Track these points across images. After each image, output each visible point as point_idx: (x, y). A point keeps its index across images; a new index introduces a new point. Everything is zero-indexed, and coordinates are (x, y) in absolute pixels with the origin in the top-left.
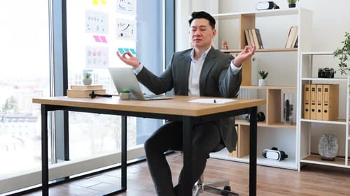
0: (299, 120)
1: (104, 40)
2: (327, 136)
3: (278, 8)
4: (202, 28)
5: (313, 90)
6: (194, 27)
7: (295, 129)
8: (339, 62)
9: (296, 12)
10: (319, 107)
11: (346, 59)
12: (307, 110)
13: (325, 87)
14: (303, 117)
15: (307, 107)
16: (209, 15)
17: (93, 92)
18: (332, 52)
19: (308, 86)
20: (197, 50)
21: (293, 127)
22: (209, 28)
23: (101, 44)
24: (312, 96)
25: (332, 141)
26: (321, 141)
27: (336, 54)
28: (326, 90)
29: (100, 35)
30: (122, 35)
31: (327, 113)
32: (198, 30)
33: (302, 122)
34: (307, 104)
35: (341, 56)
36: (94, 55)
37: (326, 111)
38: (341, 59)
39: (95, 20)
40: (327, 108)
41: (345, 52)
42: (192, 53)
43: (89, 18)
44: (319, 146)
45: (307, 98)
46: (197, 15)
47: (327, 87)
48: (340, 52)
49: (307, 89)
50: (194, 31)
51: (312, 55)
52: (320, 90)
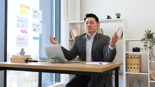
0: (125, 73)
1: (26, 32)
2: (138, 80)
3: (111, 18)
4: (91, 22)
5: (131, 58)
6: (87, 22)
7: (123, 77)
8: (144, 44)
9: (122, 21)
10: (134, 66)
11: (147, 42)
12: (128, 68)
13: (137, 56)
14: (126, 71)
15: (128, 66)
16: (95, 15)
17: (27, 59)
18: (140, 40)
19: (128, 56)
20: (89, 34)
21: (122, 76)
22: (95, 23)
23: (24, 34)
24: (131, 61)
25: (140, 82)
26: (135, 83)
27: (142, 40)
28: (137, 58)
29: (24, 29)
30: (35, 30)
31: (138, 69)
32: (89, 23)
33: (126, 74)
34: (128, 65)
35: (144, 41)
36: (21, 40)
37: (137, 68)
38: (144, 43)
39: (21, 21)
40: (138, 67)
41: (147, 39)
42: (86, 36)
43: (18, 21)
44: (134, 85)
45: (128, 62)
46: (89, 16)
47: (138, 56)
48: (144, 39)
49: (128, 58)
50: (87, 24)
51: (128, 41)
52: (134, 58)
